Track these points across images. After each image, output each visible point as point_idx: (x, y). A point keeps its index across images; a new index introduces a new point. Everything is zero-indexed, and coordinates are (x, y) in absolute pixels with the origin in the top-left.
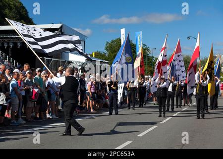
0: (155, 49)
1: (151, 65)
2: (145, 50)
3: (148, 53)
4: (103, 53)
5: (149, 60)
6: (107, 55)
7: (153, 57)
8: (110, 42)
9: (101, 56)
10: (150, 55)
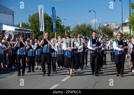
0: (66, 20)
1: (63, 32)
2: (58, 21)
3: (60, 23)
4: (27, 24)
5: (61, 28)
6: (30, 25)
7: (64, 26)
8: (32, 16)
9: (25, 26)
10: (62, 25)
